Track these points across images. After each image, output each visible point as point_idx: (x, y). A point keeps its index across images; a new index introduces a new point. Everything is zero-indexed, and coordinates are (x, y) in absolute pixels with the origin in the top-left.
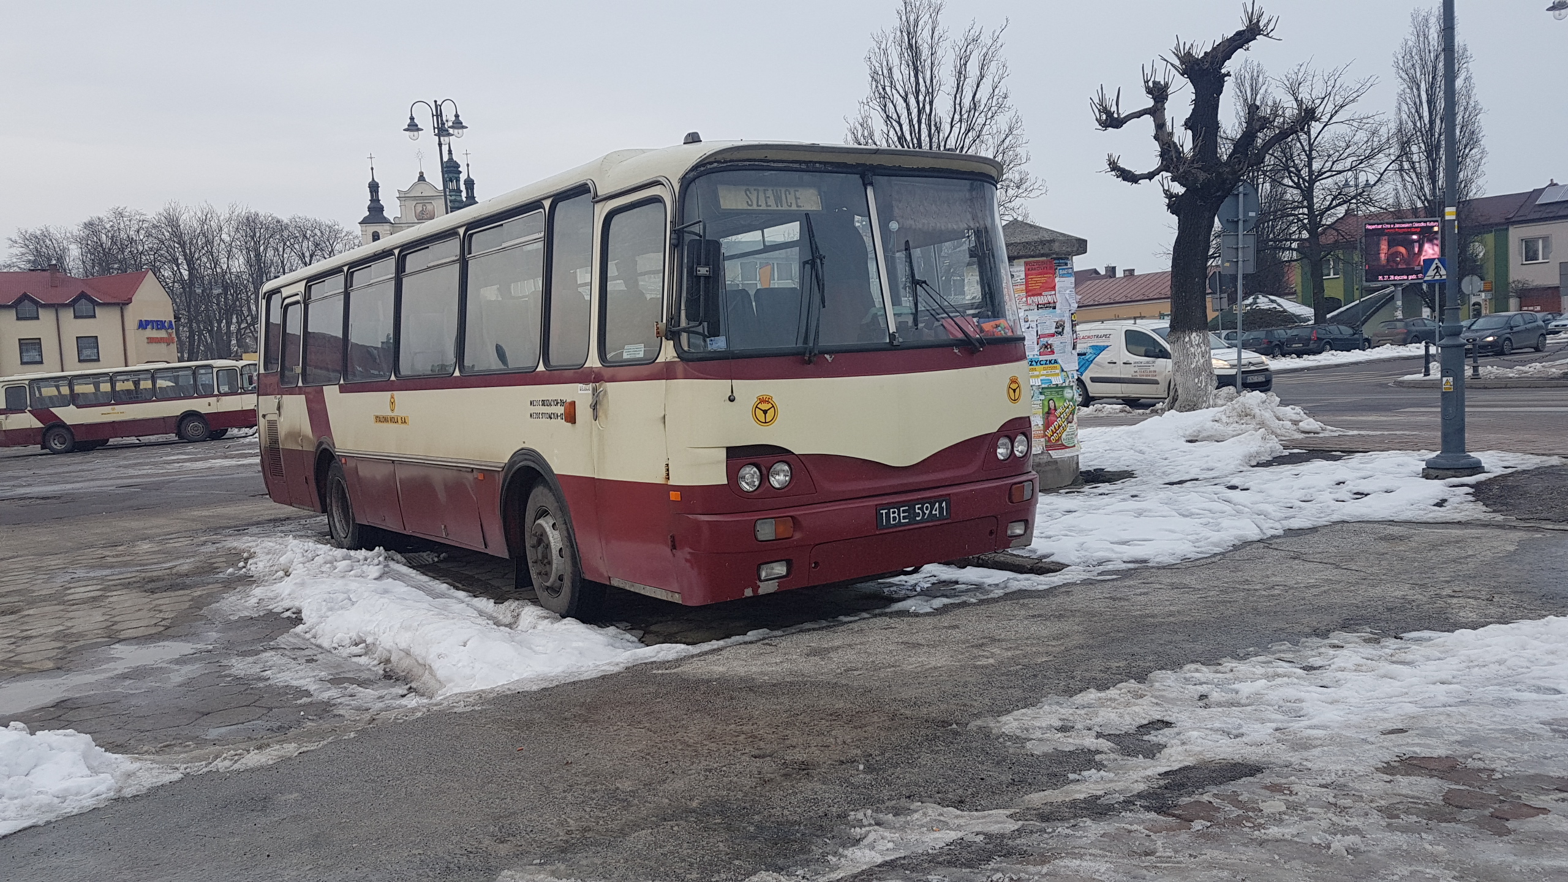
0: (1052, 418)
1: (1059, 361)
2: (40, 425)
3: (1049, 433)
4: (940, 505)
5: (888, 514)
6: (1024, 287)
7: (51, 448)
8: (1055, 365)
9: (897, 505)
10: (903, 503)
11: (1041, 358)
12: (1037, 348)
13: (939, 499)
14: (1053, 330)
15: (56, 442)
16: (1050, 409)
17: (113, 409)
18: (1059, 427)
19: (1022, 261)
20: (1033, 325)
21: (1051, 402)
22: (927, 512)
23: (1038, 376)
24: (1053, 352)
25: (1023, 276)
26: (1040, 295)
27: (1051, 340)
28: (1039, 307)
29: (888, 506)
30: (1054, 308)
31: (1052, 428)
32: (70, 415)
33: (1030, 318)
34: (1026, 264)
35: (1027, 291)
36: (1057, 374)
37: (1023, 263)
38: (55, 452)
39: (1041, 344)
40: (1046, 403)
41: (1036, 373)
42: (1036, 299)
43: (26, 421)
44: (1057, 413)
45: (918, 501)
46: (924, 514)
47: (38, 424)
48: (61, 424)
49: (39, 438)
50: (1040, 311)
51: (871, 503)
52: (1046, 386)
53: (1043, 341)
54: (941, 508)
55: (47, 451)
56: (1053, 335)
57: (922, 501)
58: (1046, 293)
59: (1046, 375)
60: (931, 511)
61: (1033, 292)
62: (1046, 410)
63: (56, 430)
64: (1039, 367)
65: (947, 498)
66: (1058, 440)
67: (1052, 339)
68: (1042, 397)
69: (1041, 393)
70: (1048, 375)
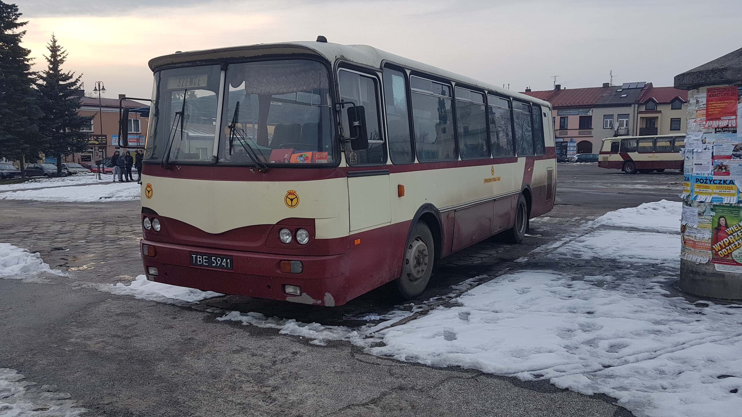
0: (721, 234)
1: (736, 183)
2: (622, 160)
3: (717, 247)
4: (226, 260)
5: (196, 258)
6: (704, 112)
7: (626, 171)
8: (731, 186)
9: (202, 254)
10: (205, 254)
11: (715, 178)
12: (711, 168)
13: (227, 257)
14: (730, 153)
15: (628, 168)
16: (719, 225)
17: (654, 155)
18: (730, 243)
19: (705, 88)
20: (710, 146)
21: (722, 219)
22: (219, 263)
23: (710, 194)
24: (728, 174)
25: (705, 102)
26: (719, 119)
27: (726, 162)
28: (717, 130)
29: (197, 253)
30: (735, 132)
31: (721, 243)
32: (635, 156)
33: (707, 141)
34: (709, 91)
35: (708, 115)
36: (733, 195)
37: (705, 90)
38: (627, 173)
39: (715, 164)
40: (716, 220)
41: (710, 191)
42: (715, 124)
43: (617, 157)
44: (729, 231)
45: (214, 255)
46: (217, 263)
47: (622, 159)
48: (631, 160)
49: (621, 166)
50: (718, 134)
51: (187, 249)
52: (718, 204)
53: (718, 162)
54: (227, 263)
55: (624, 172)
56: (729, 157)
57: (217, 256)
58: (725, 118)
59: (719, 194)
60: (221, 263)
61: (712, 117)
62: (716, 225)
63: (628, 163)
64: (712, 186)
65: (231, 257)
66: (727, 256)
67: (728, 161)
68: (713, 214)
69: (712, 210)
70: (722, 194)
